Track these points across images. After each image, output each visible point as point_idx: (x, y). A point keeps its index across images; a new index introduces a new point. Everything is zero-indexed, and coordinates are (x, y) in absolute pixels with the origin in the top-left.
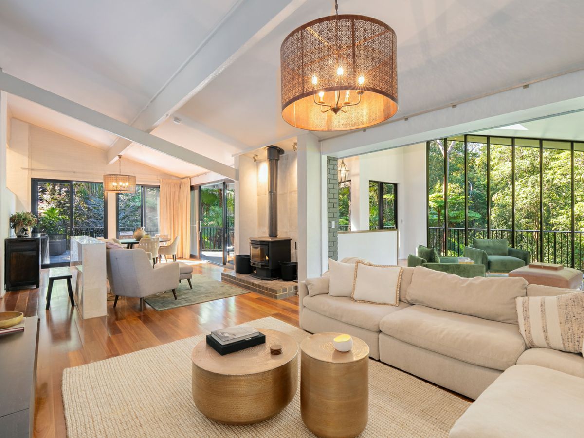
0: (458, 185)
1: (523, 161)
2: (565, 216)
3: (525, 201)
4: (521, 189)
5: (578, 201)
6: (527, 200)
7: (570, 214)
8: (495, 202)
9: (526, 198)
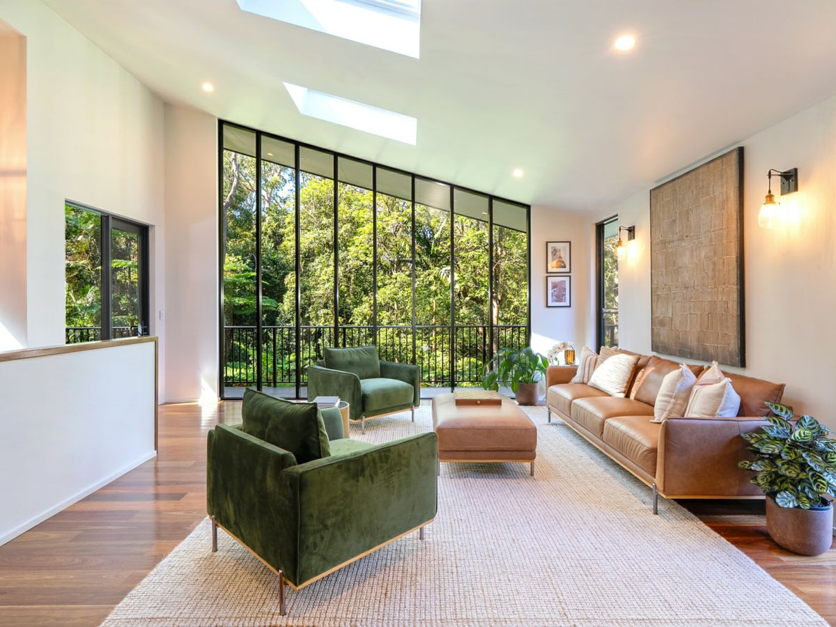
0: (240, 257)
1: (322, 231)
2: (367, 305)
3: (327, 285)
4: (321, 269)
5: (379, 287)
6: (329, 284)
7: (372, 302)
8: (288, 286)
9: (328, 280)
